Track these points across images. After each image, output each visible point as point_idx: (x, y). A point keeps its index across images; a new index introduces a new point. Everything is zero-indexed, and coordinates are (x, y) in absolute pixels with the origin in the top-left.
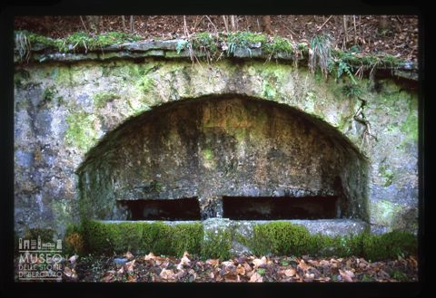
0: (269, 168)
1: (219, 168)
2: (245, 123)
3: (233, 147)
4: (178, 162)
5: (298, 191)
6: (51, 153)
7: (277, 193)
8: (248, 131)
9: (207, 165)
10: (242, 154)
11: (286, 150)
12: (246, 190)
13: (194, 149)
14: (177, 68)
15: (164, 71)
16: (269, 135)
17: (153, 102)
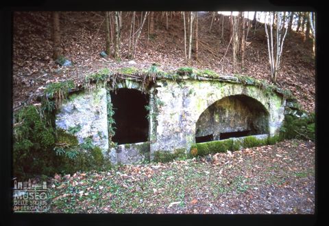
0: (234, 121)
1: (220, 121)
2: (229, 104)
3: (224, 113)
4: (207, 120)
5: (242, 129)
6: (188, 115)
7: (236, 131)
8: (229, 107)
9: (217, 121)
10: (227, 116)
11: (239, 114)
12: (228, 130)
13: (213, 114)
14: (231, 85)
15: (228, 86)
16: (235, 108)
17: (223, 96)
